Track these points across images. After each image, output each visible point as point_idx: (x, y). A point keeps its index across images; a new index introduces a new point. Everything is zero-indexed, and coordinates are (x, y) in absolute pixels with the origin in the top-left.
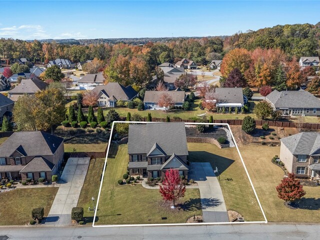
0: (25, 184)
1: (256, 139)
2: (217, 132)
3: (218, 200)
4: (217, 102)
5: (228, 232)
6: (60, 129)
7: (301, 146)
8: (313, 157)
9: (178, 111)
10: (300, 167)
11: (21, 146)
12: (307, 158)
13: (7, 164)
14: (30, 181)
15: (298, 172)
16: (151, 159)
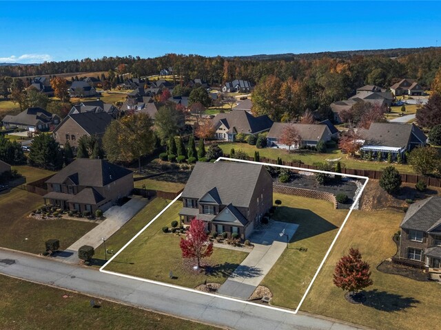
0: (71, 215)
1: (398, 202)
2: (343, 186)
3: (259, 271)
4: (366, 144)
5: (233, 309)
6: (155, 163)
7: (419, 217)
8: (433, 236)
9: (307, 152)
10: (413, 250)
11: (77, 174)
12: (424, 236)
13: (61, 191)
14: (76, 212)
15: (409, 256)
16: (203, 207)
